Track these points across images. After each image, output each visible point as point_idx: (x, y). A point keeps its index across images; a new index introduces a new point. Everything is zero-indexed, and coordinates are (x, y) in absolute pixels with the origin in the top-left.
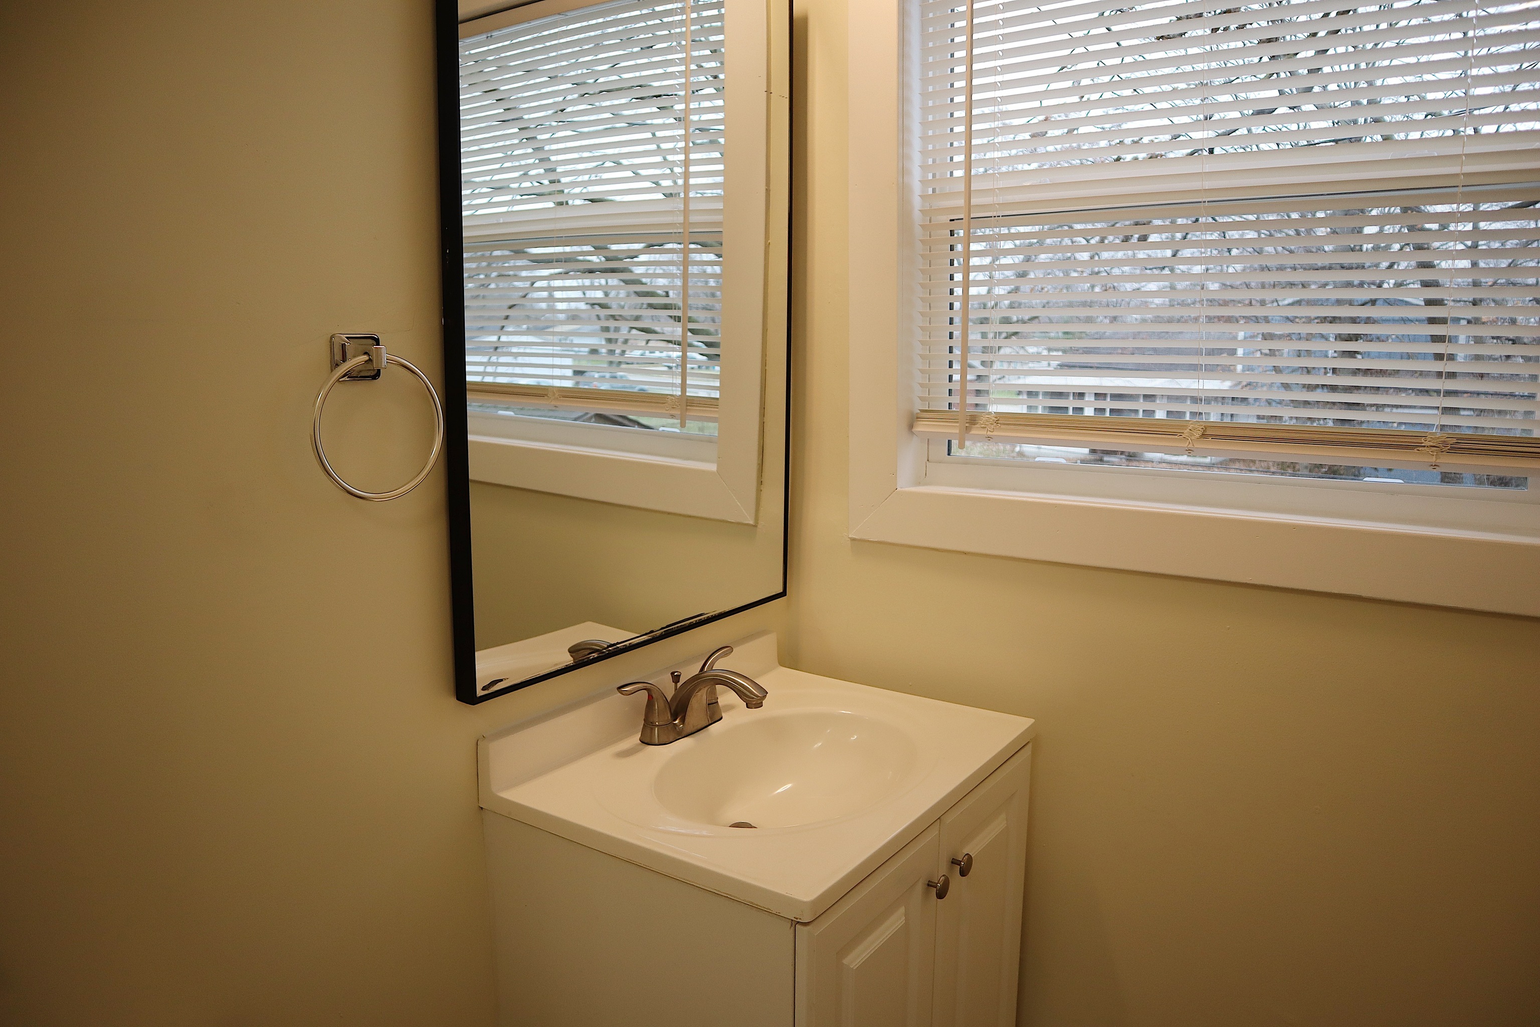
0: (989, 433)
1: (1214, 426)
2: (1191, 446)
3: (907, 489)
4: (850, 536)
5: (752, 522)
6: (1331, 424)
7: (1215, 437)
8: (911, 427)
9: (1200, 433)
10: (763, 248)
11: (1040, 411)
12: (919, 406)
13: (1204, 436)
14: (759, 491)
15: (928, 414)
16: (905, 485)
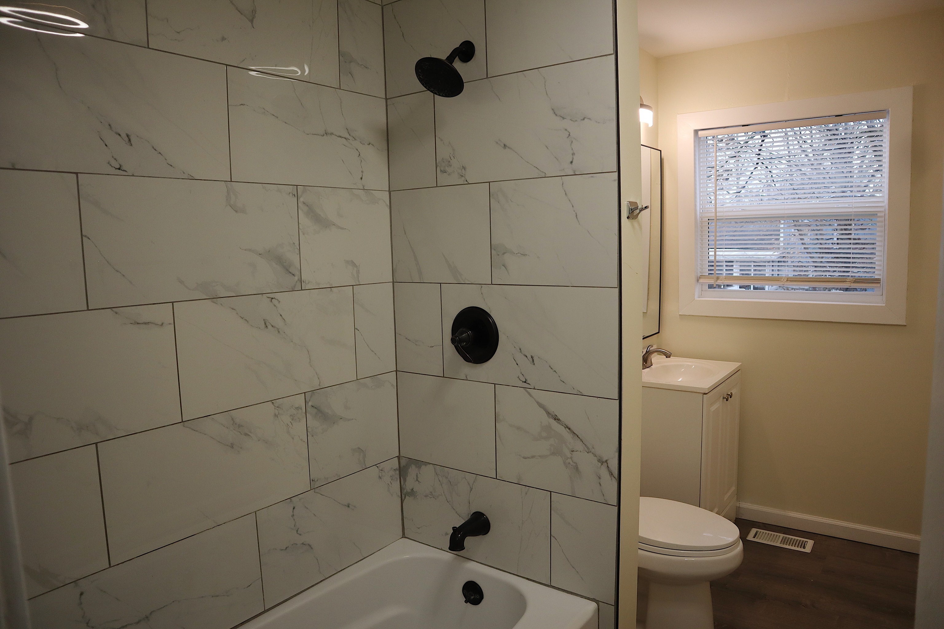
0: (723, 282)
1: (791, 278)
2: (784, 283)
3: (698, 299)
4: (680, 314)
5: (645, 312)
6: (828, 276)
7: (791, 281)
8: (698, 281)
9: (786, 280)
10: (650, 226)
11: (752, 275)
12: (699, 274)
13: (787, 280)
14: (648, 302)
15: (701, 277)
16: (697, 299)
